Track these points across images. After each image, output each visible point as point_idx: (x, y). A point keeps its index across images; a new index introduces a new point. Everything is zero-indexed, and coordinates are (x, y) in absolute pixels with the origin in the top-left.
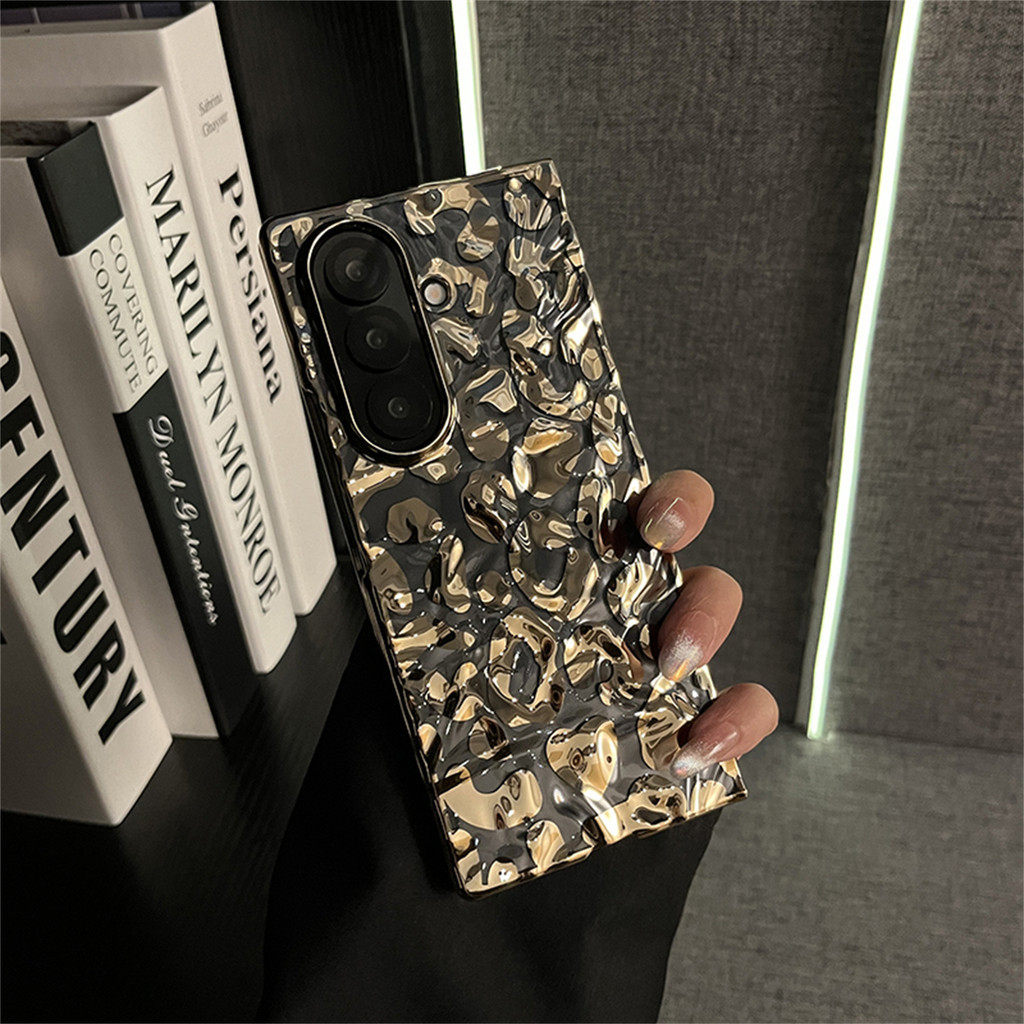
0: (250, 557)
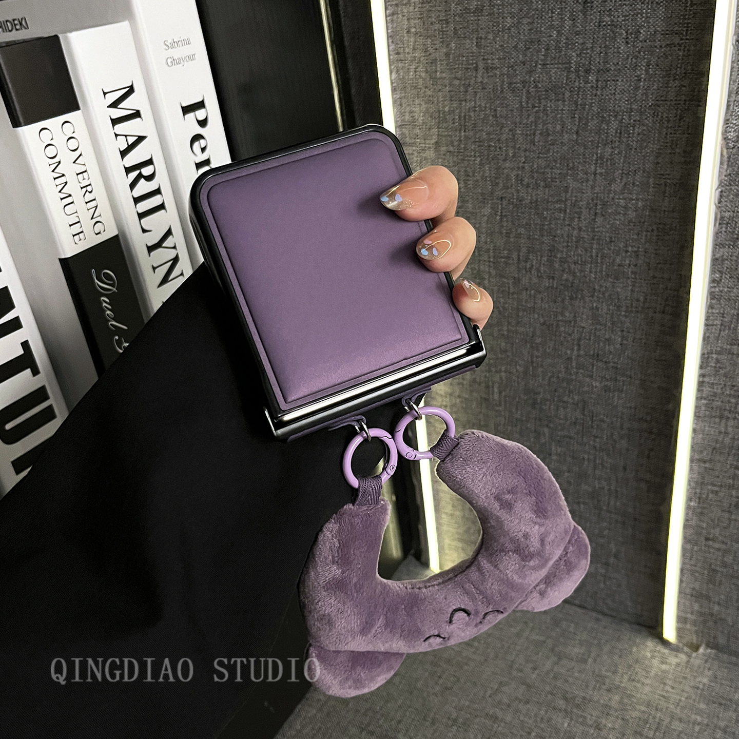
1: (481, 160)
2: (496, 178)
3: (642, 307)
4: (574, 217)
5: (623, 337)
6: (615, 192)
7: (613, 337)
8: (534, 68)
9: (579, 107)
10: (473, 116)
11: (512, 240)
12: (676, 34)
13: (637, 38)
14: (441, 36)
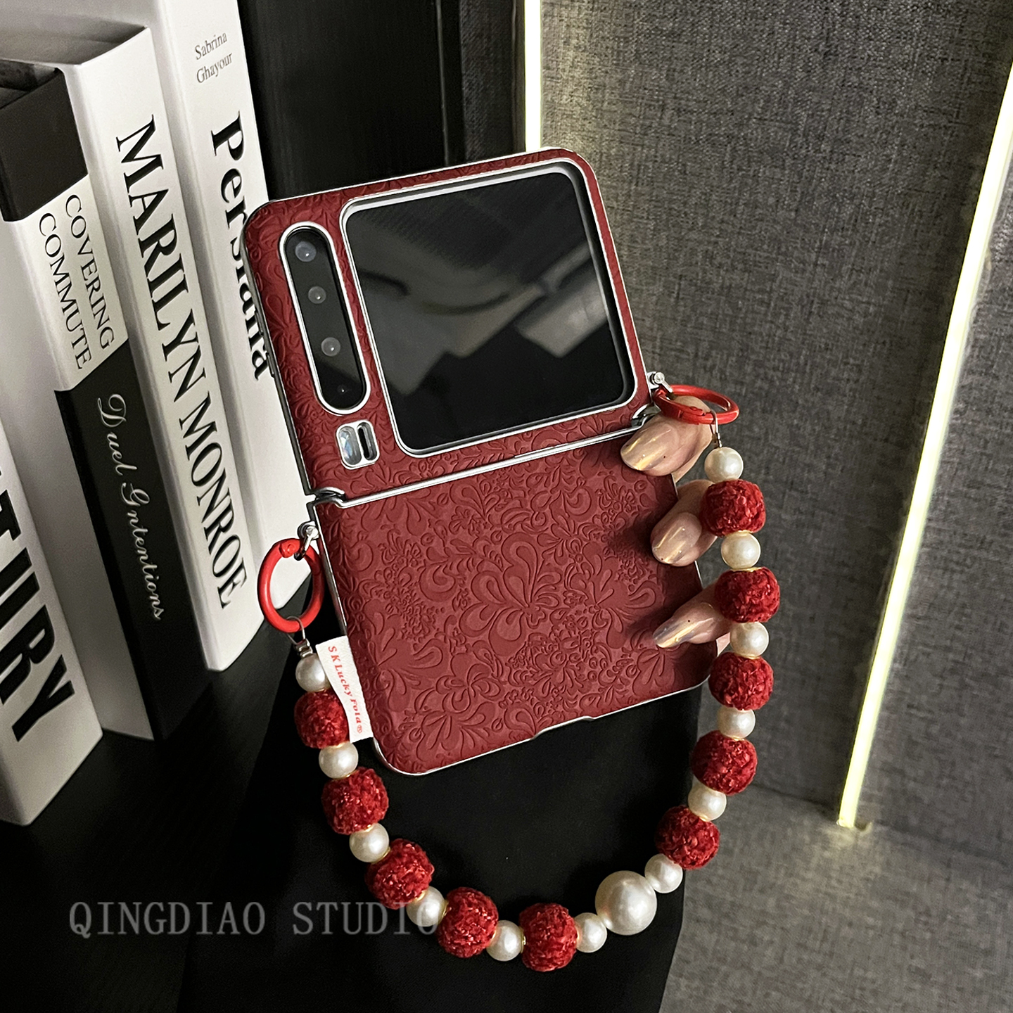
0: (211, 547)
1: (657, 224)
2: (675, 250)
3: (858, 432)
4: (781, 313)
5: (829, 465)
6: (839, 290)
7: (815, 463)
8: (745, 121)
9: (803, 179)
10: (651, 166)
11: (689, 330)
12: (944, 114)
13: (891, 109)
14: (615, 57)
